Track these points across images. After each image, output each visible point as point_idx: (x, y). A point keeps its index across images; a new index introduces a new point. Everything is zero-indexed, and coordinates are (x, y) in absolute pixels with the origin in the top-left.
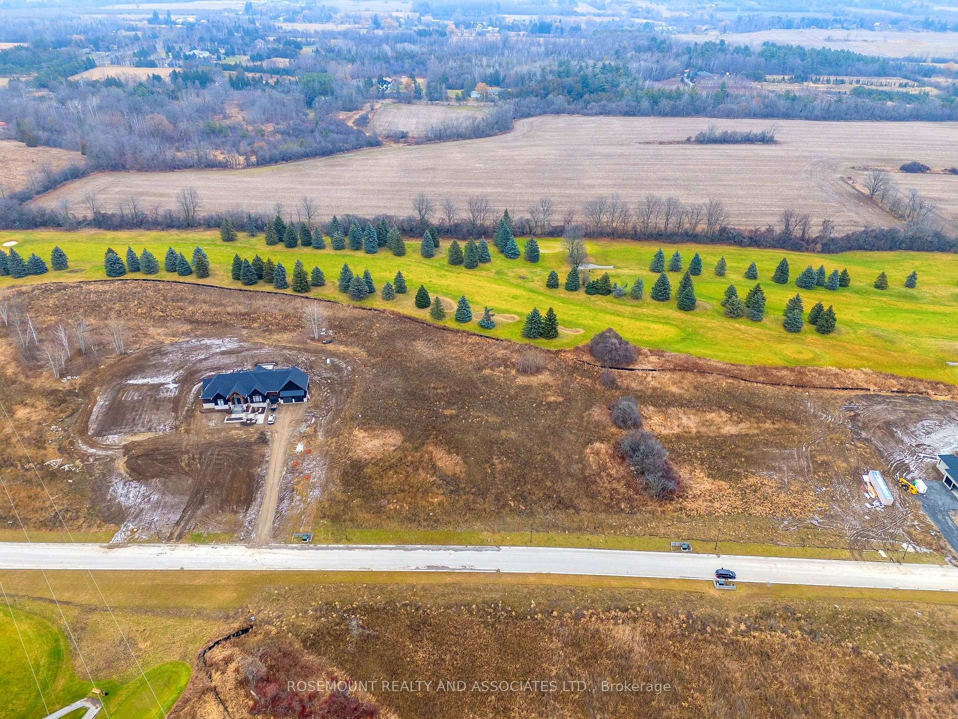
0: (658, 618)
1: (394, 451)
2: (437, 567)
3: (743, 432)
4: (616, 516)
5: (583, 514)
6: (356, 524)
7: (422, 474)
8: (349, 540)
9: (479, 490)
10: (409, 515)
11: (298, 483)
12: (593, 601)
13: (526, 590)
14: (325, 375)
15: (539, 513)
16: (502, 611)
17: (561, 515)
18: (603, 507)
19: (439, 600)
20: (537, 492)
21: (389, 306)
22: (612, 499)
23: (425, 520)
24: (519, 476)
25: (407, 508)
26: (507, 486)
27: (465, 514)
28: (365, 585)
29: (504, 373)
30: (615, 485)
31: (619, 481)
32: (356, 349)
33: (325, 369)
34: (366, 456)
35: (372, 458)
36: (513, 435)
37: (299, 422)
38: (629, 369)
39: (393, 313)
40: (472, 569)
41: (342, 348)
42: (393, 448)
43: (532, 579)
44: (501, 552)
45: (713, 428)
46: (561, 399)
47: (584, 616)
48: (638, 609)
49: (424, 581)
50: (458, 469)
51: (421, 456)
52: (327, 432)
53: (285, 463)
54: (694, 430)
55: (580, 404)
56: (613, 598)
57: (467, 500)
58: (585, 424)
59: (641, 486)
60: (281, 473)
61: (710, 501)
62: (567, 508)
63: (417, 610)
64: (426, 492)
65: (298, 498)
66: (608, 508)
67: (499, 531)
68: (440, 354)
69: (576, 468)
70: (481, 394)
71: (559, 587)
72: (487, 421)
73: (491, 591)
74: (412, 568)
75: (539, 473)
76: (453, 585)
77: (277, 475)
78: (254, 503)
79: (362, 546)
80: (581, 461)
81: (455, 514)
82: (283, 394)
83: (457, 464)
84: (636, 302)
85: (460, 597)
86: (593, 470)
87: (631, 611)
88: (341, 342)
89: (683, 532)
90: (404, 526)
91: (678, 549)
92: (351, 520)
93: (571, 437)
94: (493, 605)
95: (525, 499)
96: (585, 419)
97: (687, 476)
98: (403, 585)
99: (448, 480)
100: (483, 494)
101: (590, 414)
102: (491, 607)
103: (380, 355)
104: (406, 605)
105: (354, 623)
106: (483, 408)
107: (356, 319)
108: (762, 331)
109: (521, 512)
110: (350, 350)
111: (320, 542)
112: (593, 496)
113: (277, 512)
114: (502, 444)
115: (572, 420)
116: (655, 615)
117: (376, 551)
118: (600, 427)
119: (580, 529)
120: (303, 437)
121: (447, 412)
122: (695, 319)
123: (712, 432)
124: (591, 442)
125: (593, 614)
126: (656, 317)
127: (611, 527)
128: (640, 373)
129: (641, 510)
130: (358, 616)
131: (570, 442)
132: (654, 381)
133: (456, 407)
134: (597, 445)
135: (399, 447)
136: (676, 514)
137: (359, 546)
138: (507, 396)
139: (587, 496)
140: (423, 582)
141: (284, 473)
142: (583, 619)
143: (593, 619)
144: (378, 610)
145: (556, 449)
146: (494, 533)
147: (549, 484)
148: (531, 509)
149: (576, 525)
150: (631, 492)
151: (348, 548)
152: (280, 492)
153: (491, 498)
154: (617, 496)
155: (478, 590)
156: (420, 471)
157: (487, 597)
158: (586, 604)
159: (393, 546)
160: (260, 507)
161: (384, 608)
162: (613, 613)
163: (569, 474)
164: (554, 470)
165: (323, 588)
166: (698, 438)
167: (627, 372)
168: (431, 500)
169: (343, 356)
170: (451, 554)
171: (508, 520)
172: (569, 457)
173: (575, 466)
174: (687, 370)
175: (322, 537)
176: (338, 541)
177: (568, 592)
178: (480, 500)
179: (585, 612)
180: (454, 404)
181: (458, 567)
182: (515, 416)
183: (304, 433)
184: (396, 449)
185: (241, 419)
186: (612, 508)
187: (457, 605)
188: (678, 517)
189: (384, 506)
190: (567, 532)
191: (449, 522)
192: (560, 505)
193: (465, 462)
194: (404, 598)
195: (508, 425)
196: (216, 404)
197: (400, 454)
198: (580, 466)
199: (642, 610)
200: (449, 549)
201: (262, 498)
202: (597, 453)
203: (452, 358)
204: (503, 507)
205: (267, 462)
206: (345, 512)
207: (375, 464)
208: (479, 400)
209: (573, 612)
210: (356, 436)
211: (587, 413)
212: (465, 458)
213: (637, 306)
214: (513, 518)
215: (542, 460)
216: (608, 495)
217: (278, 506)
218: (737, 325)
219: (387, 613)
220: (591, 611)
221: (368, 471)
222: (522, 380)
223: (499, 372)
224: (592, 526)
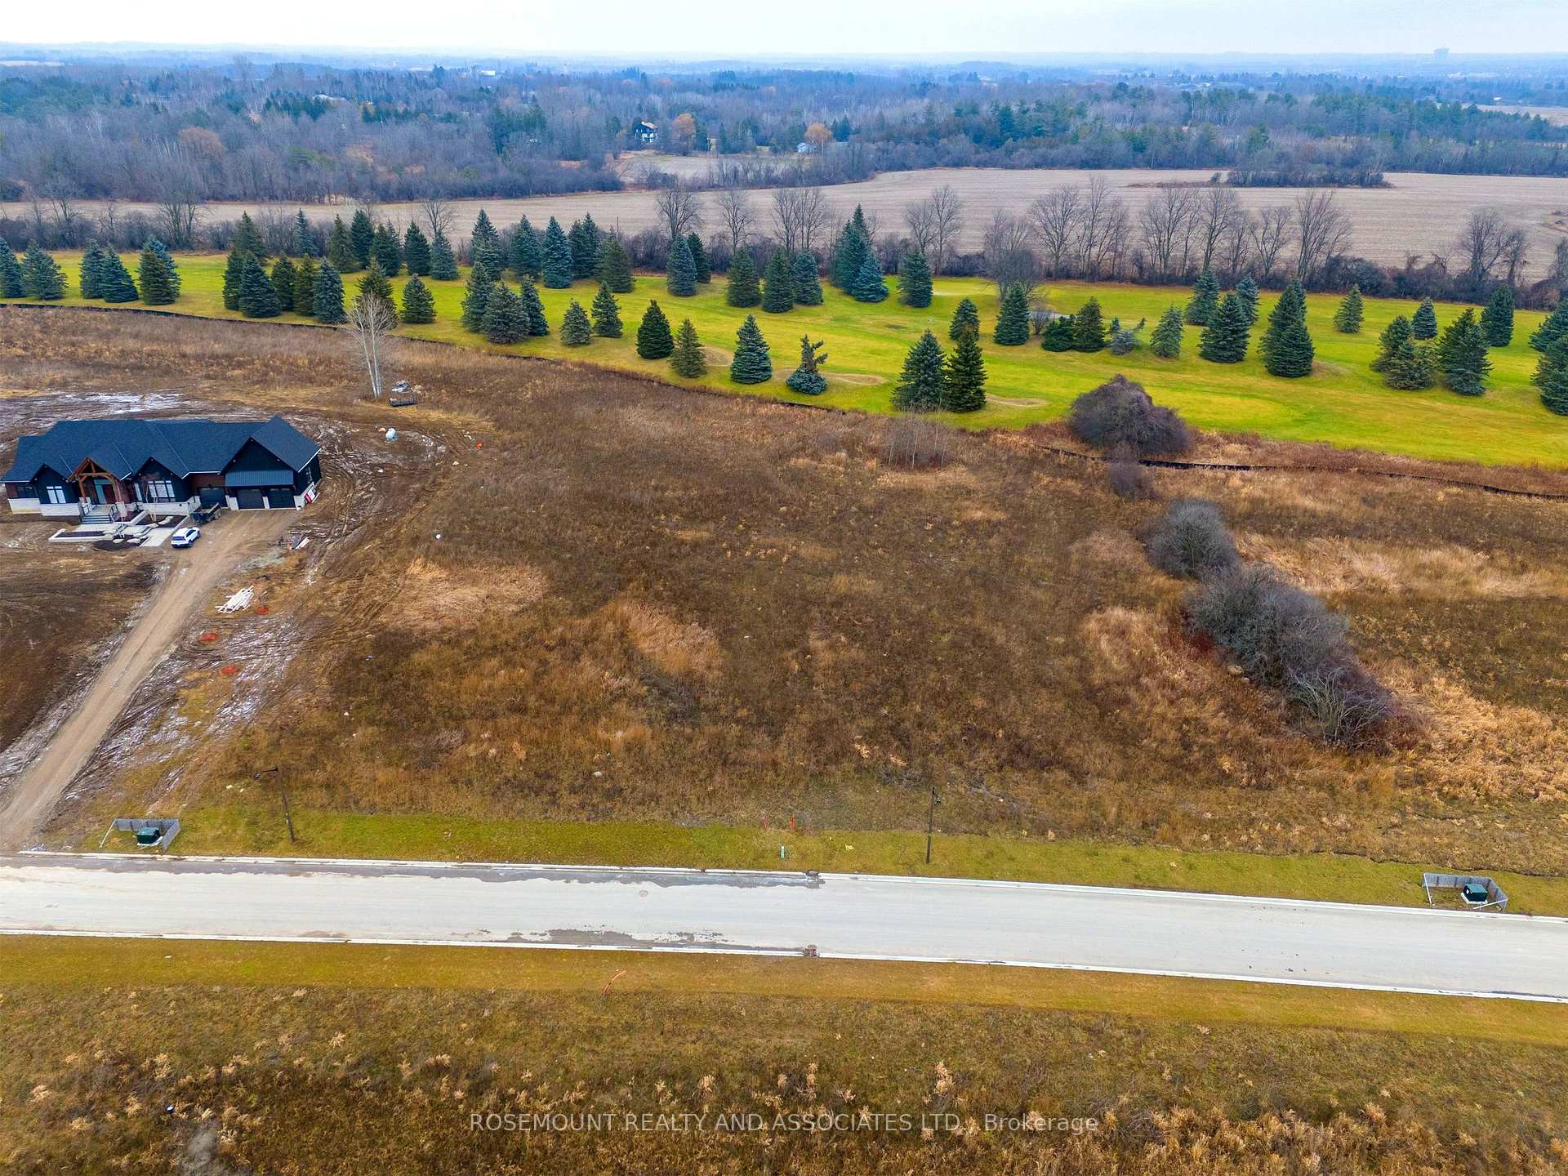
0: (1468, 1150)
1: (516, 614)
2: (588, 936)
3: (1542, 591)
4: (1213, 794)
5: (1098, 785)
6: (339, 799)
7: (588, 670)
8: (299, 844)
9: (761, 712)
10: (523, 776)
11: (195, 684)
12: (1184, 1075)
13: (912, 1025)
14: (376, 460)
15: (952, 779)
16: (818, 1101)
17: (1025, 789)
18: (1163, 768)
19: (572, 1053)
20: (943, 723)
21: (575, 356)
22: (1187, 747)
23: (573, 790)
24: (884, 681)
25: (522, 755)
26: (848, 706)
27: (711, 776)
28: (299, 993)
29: (847, 466)
30: (1190, 710)
31: (1199, 699)
32: (470, 417)
33: (379, 449)
34: (430, 624)
35: (445, 630)
36: (869, 586)
37: (261, 547)
38: (1176, 465)
39: (581, 365)
40: (714, 945)
41: (435, 415)
42: (513, 608)
43: (935, 984)
44: (822, 890)
45: (1448, 583)
46: (1000, 515)
47: (1154, 1134)
48: (1376, 1111)
49: (530, 981)
50: (700, 659)
51: (594, 626)
52: (333, 570)
53: (182, 634)
54: (1395, 587)
55: (1055, 529)
56: (1257, 1065)
57: (720, 738)
58: (1074, 568)
59: (1276, 713)
60: (156, 655)
61: (1507, 761)
62: (1044, 765)
63: (477, 1091)
64: (592, 715)
65: (181, 721)
66: (1179, 769)
67: (818, 827)
68: (682, 431)
69: (1060, 666)
70: (782, 502)
71: (1038, 1013)
72: (795, 555)
73: (781, 1023)
74: (499, 937)
75: (947, 677)
76: (637, 999)
77: (142, 661)
78: (31, 732)
79: (341, 862)
80: (1072, 649)
81: (677, 774)
82: (234, 479)
83: (698, 648)
84: (1165, 363)
85: (658, 1045)
86: (1116, 673)
87: (1343, 1118)
88: (436, 405)
89: (1450, 846)
90: (499, 807)
91: (1448, 898)
92: (328, 786)
93: (1039, 594)
94: (782, 1079)
95: (905, 741)
96: (1075, 557)
97: (1410, 694)
98: (449, 993)
99: (665, 685)
100: (772, 724)
101: (1087, 549)
102: (773, 1084)
103: (530, 425)
104: (439, 1070)
105: (203, 1140)
106: (789, 529)
107: (488, 372)
108: (1491, 412)
109: (889, 777)
110: (456, 418)
111: (199, 847)
112: (1126, 738)
113: (93, 760)
114: (837, 604)
115: (1035, 557)
116: (1449, 1137)
117: (387, 879)
118: (1121, 575)
119: (1092, 827)
120: (257, 576)
121: (688, 535)
122: (1316, 391)
123: (1448, 589)
124: (1099, 606)
125: (1189, 1124)
126: (1219, 386)
127: (1201, 825)
128: (1208, 473)
129: (1291, 779)
130: (228, 1111)
131: (1035, 605)
132: (1247, 488)
133: (712, 526)
134: (1118, 613)
135: (533, 606)
136: (1408, 792)
137: (331, 862)
138: (854, 509)
139: (1107, 738)
140: (525, 984)
141: (166, 657)
142: (1153, 1150)
143: (1197, 1149)
144: (319, 1088)
145: (995, 620)
146: (800, 831)
147: (979, 703)
148: (924, 766)
149: (1078, 815)
150: (1246, 728)
151: (295, 871)
152: (133, 703)
153: (795, 733)
154: (1201, 739)
155: (728, 1018)
156: (586, 661)
157: (764, 1046)
158: (1156, 1084)
159: (449, 865)
160: (46, 743)
161: (346, 1083)
162: (1275, 1124)
163: (1040, 681)
164: (990, 670)
165: (135, 1000)
166: (1408, 603)
167: (1173, 470)
168: (601, 734)
169: (433, 430)
170: (644, 893)
171: (851, 795)
172: (1038, 639)
173: (1057, 662)
174: (1333, 469)
175: (211, 834)
176: (259, 847)
177: (1079, 1035)
178: (761, 738)
179: (1159, 1118)
180: (705, 520)
181: (664, 937)
182: (875, 548)
183: (267, 568)
184: (522, 611)
185: (101, 533)
186: (1194, 770)
187: (639, 1073)
188: (1417, 804)
189: (449, 750)
190: (1051, 834)
191: (655, 798)
192: (1019, 759)
193: (724, 644)
194: (437, 1043)
195: (853, 566)
196: (45, 500)
197: (527, 622)
198: (1070, 660)
199: (1391, 1115)
200: (640, 879)
201: (64, 721)
202: (1122, 632)
203: (712, 438)
204: (837, 758)
205: (126, 630)
206: (314, 762)
207: (453, 643)
208: (776, 514)
209: (1110, 1116)
210: (413, 577)
211: (1077, 545)
212: (726, 637)
213: (1168, 370)
214: (867, 790)
215: (954, 645)
216: (1173, 734)
217: (104, 743)
218: (1424, 402)
219: (350, 1103)
220: (1181, 1114)
221: (420, 658)
222: (892, 479)
223: (834, 463)
224: (1133, 821)
